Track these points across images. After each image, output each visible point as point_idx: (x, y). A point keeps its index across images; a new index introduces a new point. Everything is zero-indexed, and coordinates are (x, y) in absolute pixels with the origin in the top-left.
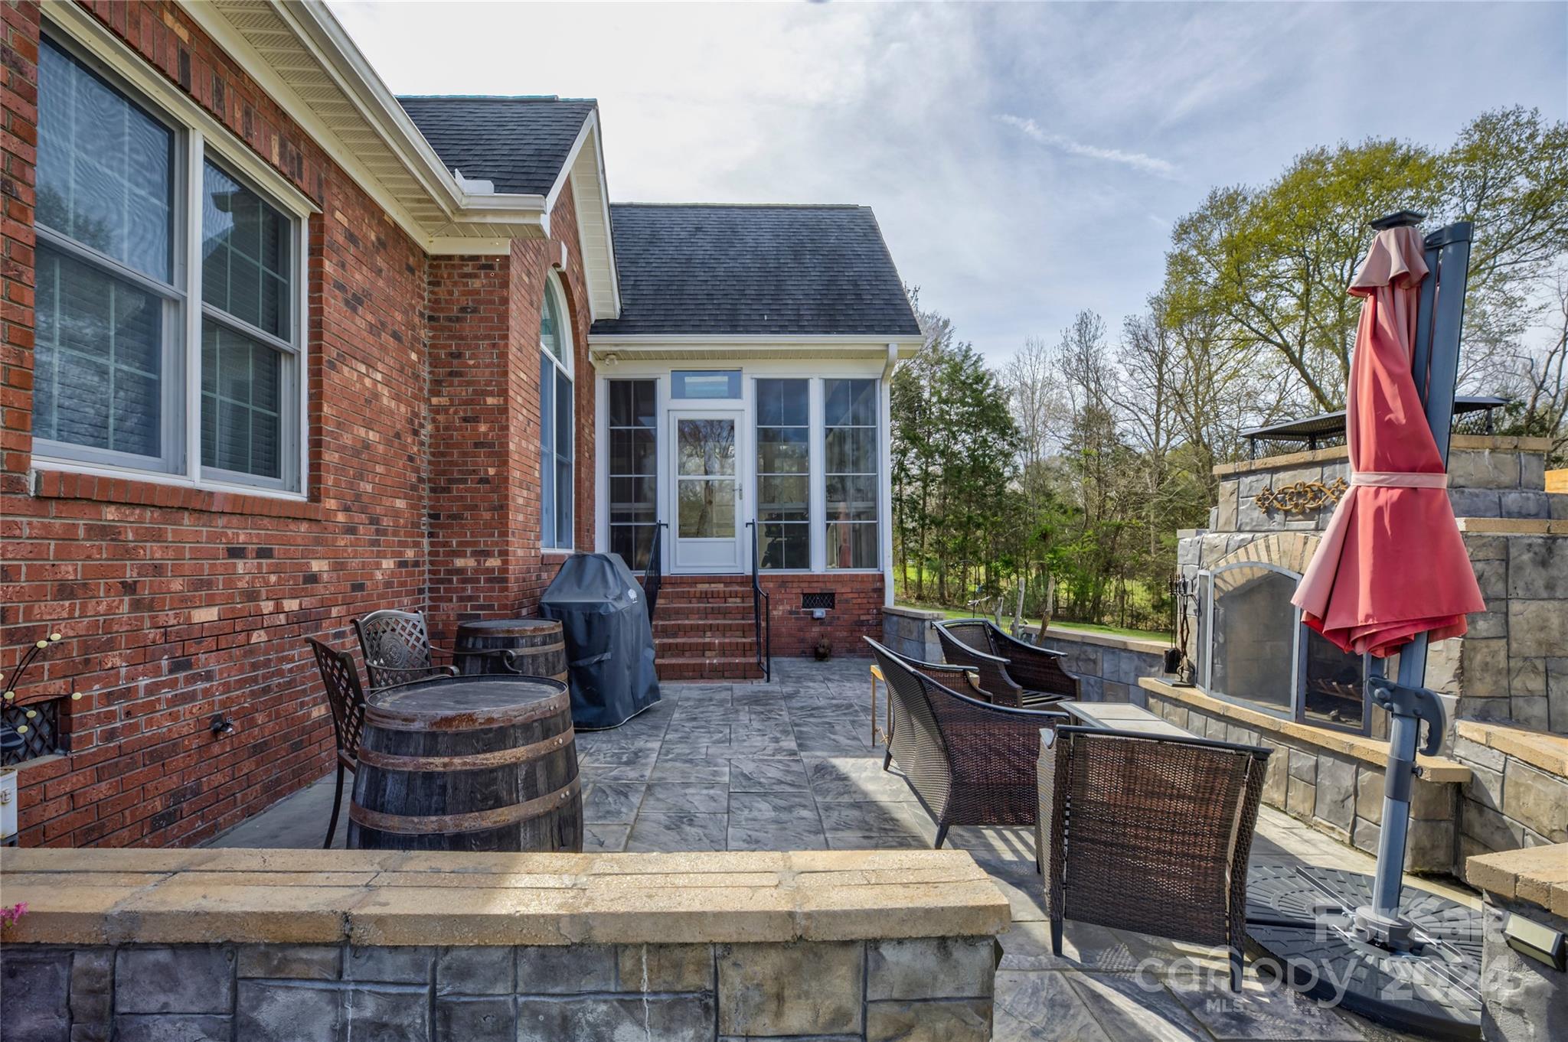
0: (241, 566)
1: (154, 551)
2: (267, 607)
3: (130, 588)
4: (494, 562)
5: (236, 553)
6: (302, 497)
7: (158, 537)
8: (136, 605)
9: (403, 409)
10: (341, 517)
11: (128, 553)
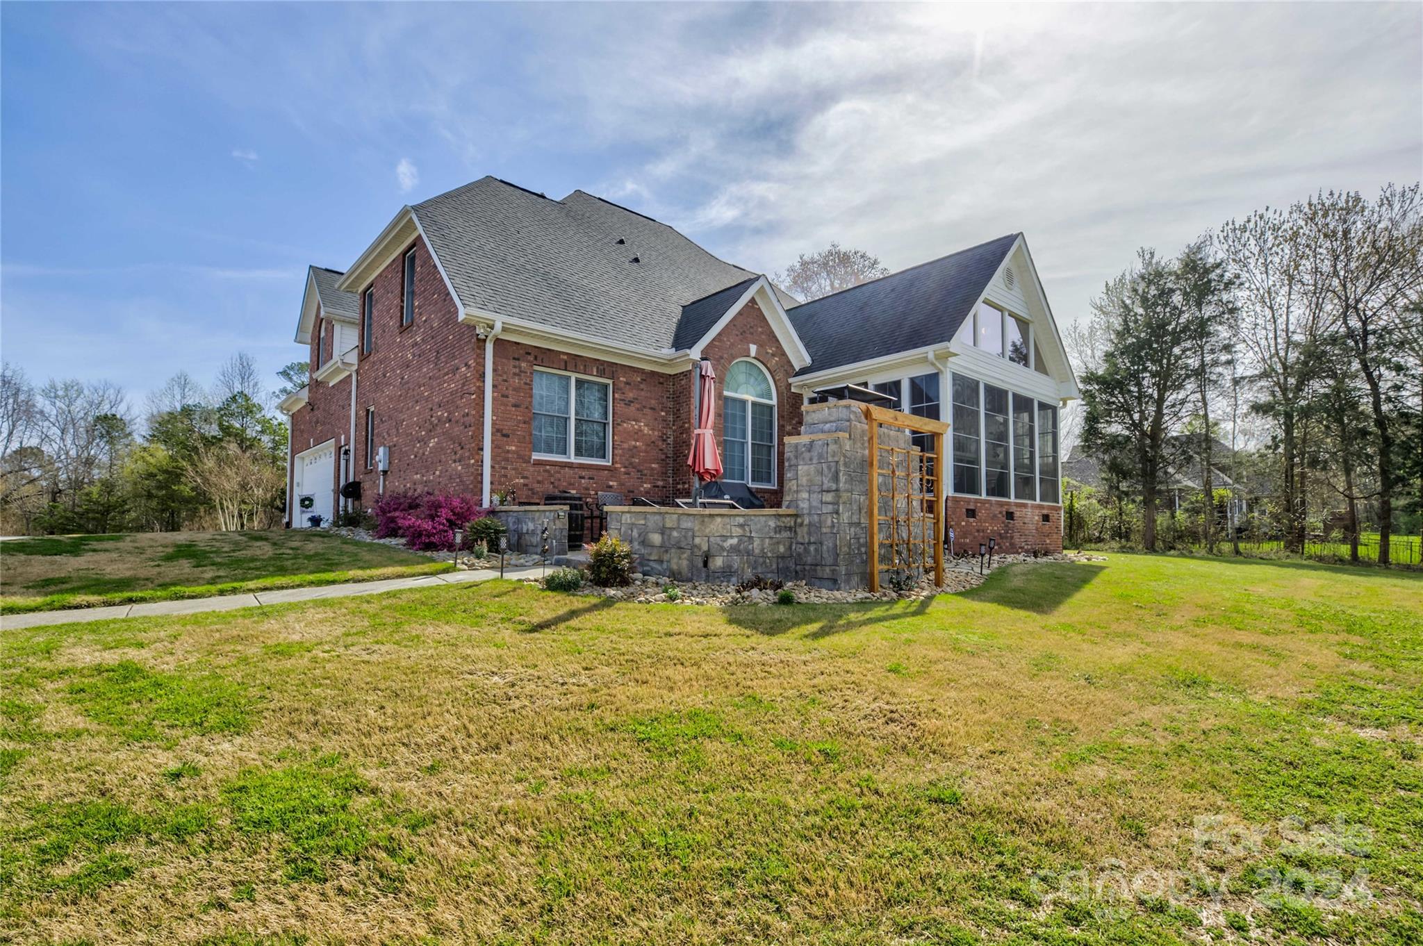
0: (583, 481)
1: (558, 475)
2: (593, 493)
3: (552, 483)
4: (686, 486)
5: (583, 478)
6: (610, 464)
7: (560, 473)
8: (554, 487)
9: (656, 433)
10: (623, 470)
11: (552, 476)
